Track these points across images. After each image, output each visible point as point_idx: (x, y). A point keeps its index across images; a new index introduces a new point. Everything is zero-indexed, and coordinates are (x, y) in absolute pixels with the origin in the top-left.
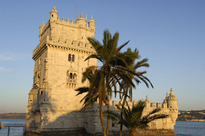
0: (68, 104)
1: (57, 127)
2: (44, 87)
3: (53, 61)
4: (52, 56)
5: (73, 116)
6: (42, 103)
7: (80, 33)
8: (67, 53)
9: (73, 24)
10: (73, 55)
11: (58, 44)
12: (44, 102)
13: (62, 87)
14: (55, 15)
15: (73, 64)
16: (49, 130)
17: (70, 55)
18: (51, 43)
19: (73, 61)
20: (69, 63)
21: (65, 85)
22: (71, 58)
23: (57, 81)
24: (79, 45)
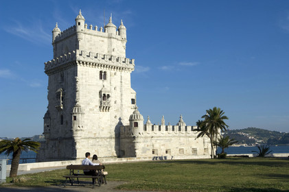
0: (102, 130)
2: (77, 111)
3: (84, 81)
4: (82, 75)
5: (107, 143)
6: (76, 130)
7: (111, 44)
8: (98, 70)
9: (101, 33)
10: (105, 72)
11: (89, 60)
12: (78, 128)
13: (95, 110)
14: (82, 23)
15: (106, 83)
17: (101, 72)
18: (81, 58)
19: (105, 79)
20: (101, 81)
21: (98, 108)
22: (103, 76)
23: (89, 104)
24: (110, 59)
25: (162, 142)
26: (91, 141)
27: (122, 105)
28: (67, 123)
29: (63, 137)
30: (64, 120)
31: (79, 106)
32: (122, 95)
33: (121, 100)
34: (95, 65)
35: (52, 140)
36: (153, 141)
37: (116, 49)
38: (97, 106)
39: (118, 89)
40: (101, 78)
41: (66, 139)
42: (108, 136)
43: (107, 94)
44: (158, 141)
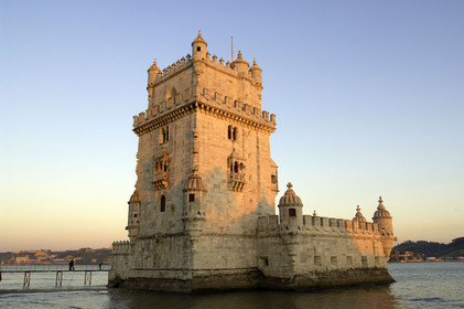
1: (218, 266)
2: (195, 186)
3: (206, 137)
4: (203, 127)
5: (239, 245)
6: (195, 219)
7: (243, 88)
8: (226, 123)
9: (229, 69)
10: (235, 129)
11: (214, 104)
12: (198, 216)
13: (221, 187)
14: (204, 49)
15: (236, 145)
16: (206, 273)
17: (229, 127)
18: (204, 101)
19: (235, 139)
20: (230, 143)
21: (226, 184)
22: (232, 134)
23: (213, 177)
24: (244, 109)
25: (327, 245)
26: (216, 240)
27: (259, 183)
28: (173, 208)
29: (164, 232)
30: (167, 203)
31: (198, 178)
32: (258, 167)
33: (258, 175)
34: (222, 114)
35: (142, 238)
36: (315, 243)
37: (249, 96)
38: (224, 181)
39: (254, 157)
40: (229, 137)
41: (171, 236)
42: (241, 233)
43: (240, 162)
44: (321, 243)
